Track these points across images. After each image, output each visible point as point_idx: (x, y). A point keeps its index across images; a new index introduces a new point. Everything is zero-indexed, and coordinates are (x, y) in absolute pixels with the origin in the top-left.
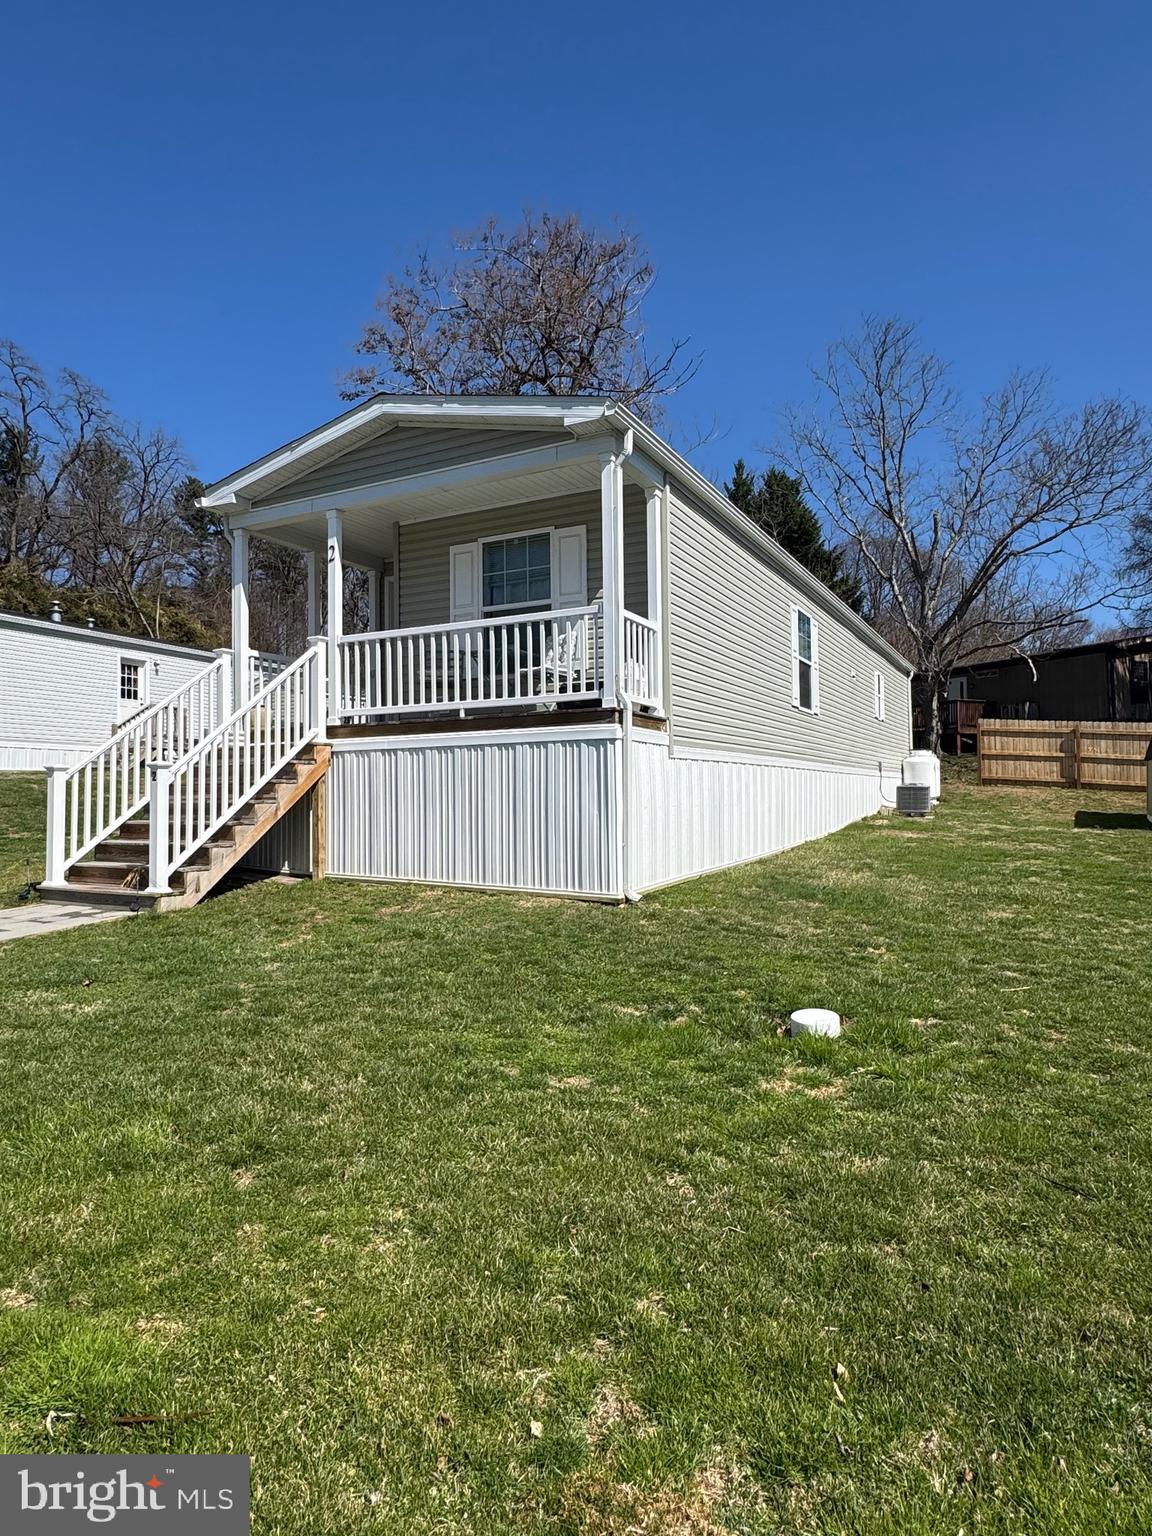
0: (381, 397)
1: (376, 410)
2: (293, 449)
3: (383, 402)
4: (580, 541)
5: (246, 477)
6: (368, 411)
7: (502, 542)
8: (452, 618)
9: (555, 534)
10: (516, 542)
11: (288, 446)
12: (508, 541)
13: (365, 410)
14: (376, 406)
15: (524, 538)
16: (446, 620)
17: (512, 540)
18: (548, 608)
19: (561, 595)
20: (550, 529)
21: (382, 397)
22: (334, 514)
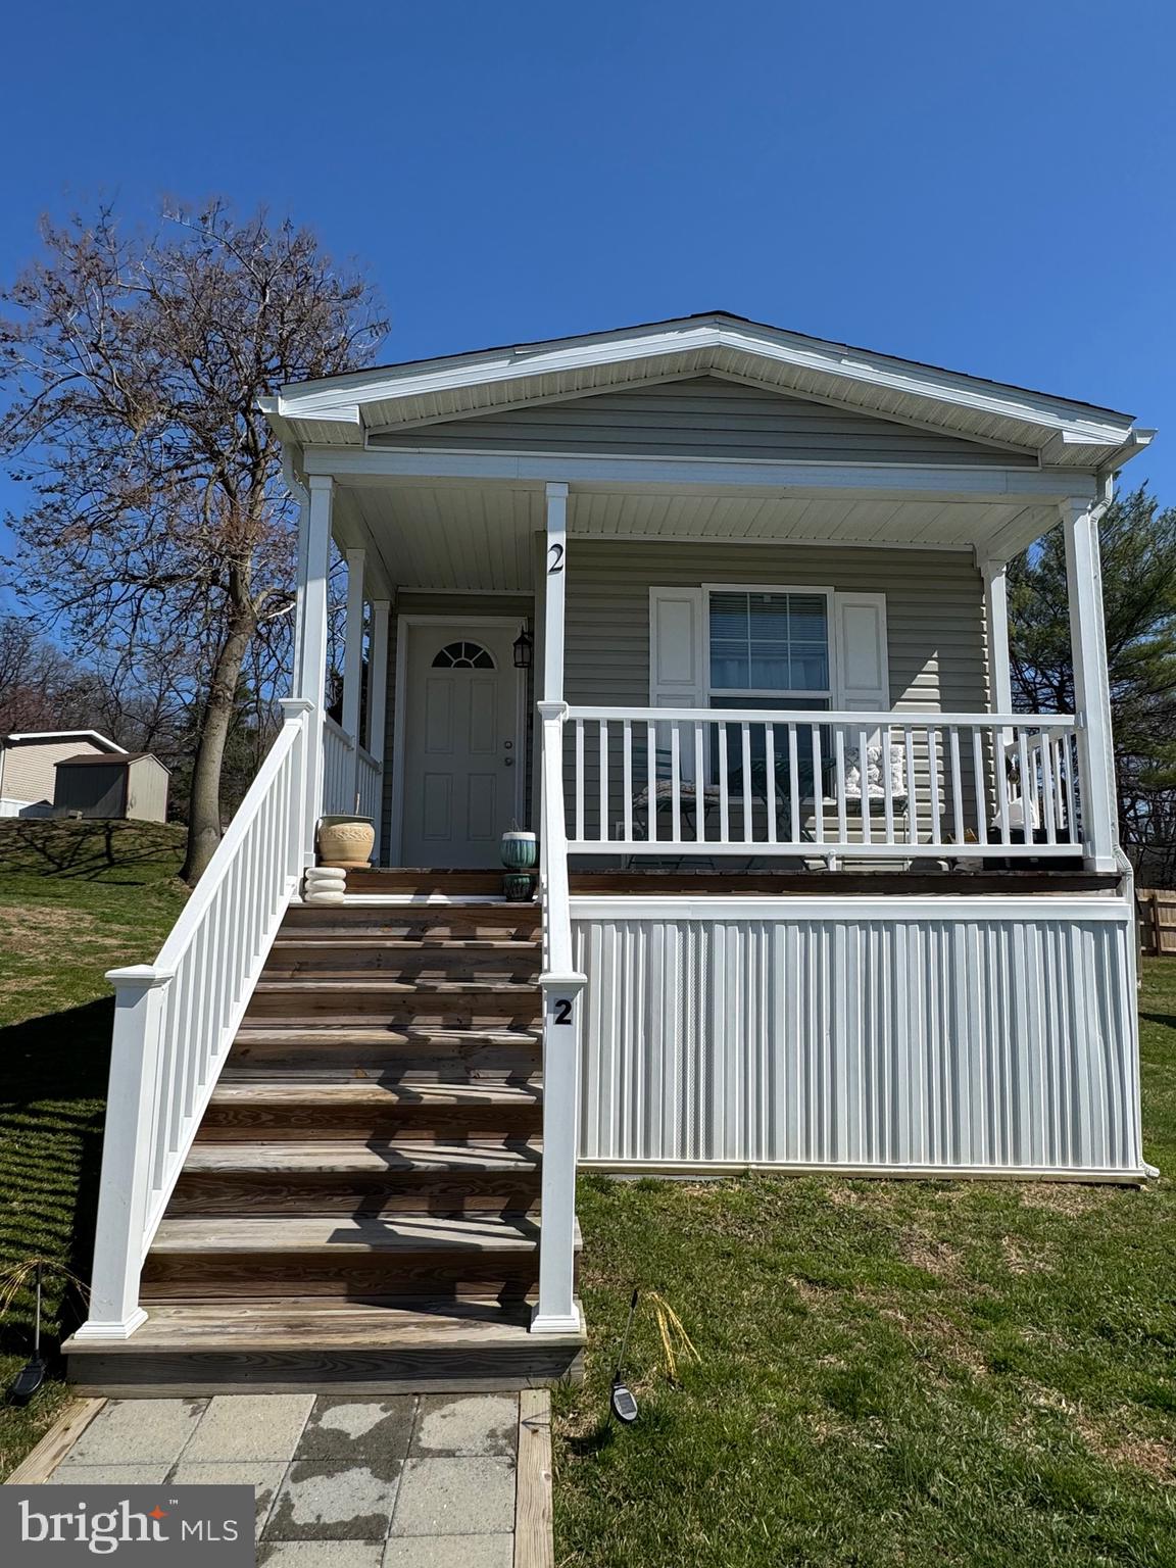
0: (721, 317)
1: (703, 336)
2: (515, 358)
3: (721, 326)
4: (877, 614)
5: (392, 382)
6: (687, 334)
7: (743, 595)
8: (653, 698)
9: (836, 601)
10: (767, 599)
11: (510, 350)
12: (753, 595)
13: (682, 330)
14: (704, 331)
15: (782, 596)
16: (645, 702)
17: (761, 596)
18: (822, 705)
19: (846, 688)
20: (828, 591)
21: (719, 319)
22: (564, 490)
